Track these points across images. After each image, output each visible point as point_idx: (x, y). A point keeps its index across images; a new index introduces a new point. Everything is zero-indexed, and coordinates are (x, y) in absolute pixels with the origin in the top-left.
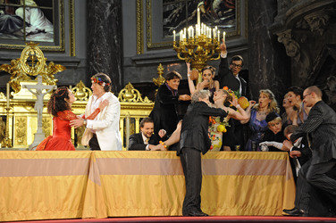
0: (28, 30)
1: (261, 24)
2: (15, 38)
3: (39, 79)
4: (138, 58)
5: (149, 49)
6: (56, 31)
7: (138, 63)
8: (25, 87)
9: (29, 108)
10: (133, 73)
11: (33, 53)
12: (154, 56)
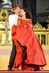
0: (3, 4)
4: (41, 13)
5: (45, 10)
6: (13, 4)
7: (41, 15)
9: (3, 31)
10: (40, 18)
11: (4, 12)
12: (47, 12)
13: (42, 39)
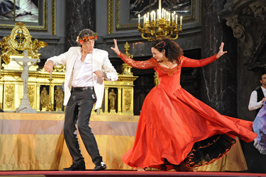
0: (18, 12)
1: (212, 10)
2: (7, 19)
3: (26, 53)
4: (109, 37)
5: (117, 29)
6: (40, 13)
7: (108, 41)
8: (14, 60)
9: (17, 77)
11: (21, 32)
12: (122, 36)
13: (110, 97)
